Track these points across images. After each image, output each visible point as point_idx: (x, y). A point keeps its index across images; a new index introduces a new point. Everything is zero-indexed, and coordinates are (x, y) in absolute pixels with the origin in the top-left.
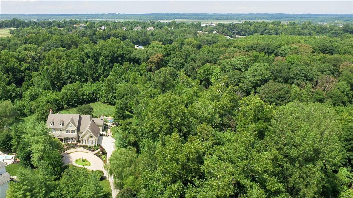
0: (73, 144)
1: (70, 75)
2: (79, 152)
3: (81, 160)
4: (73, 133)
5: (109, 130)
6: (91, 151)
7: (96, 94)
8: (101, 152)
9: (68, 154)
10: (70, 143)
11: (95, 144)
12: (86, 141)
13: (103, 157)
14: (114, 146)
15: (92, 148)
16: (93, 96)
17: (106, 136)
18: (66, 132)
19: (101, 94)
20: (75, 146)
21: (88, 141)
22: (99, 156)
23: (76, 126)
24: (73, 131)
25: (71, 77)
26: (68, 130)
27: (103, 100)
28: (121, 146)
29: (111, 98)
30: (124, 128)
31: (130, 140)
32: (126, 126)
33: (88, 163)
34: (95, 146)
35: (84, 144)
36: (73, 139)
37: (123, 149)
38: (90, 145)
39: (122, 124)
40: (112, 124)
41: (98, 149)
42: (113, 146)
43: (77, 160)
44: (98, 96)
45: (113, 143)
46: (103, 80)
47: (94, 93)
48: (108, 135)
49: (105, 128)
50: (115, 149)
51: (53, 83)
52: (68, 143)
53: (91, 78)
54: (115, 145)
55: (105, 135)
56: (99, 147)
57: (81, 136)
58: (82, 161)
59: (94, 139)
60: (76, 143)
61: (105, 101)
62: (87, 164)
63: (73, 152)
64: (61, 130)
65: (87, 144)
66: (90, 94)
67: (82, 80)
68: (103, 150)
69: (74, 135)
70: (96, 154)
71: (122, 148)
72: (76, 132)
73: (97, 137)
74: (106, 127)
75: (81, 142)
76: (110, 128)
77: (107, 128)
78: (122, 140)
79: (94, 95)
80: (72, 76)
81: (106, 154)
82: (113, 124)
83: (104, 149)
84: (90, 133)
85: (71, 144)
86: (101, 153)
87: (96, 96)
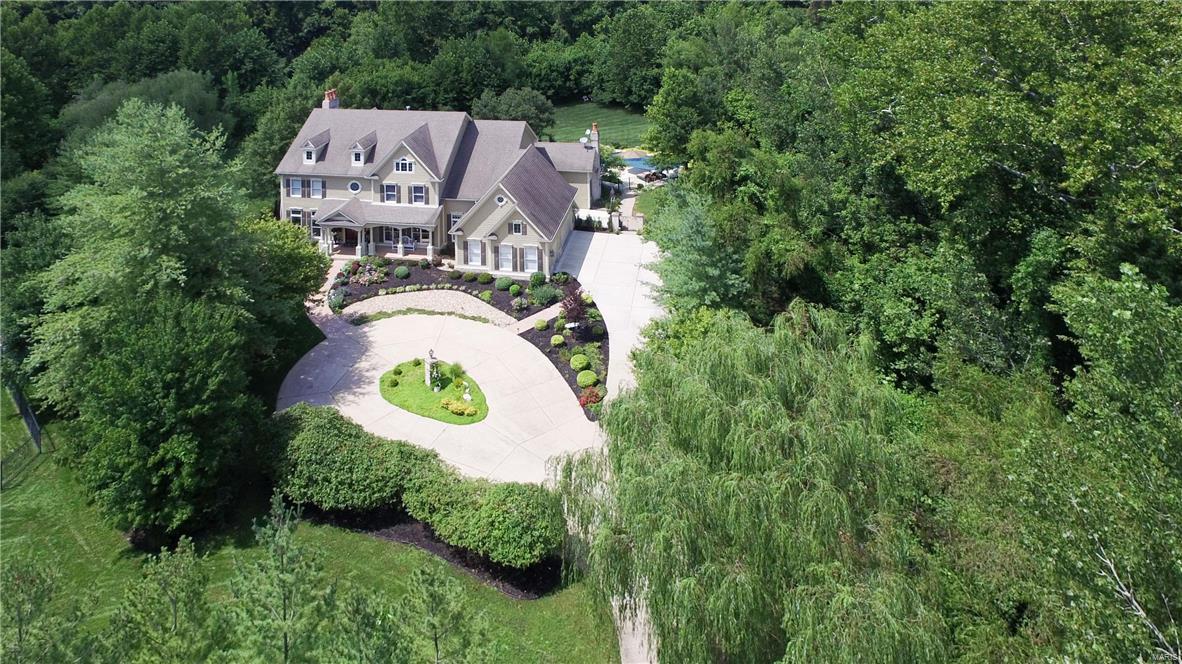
0: (414, 264)
1: (482, 14)
2: (432, 313)
3: (424, 374)
4: (420, 205)
5: (627, 205)
6: (509, 311)
7: (580, 74)
8: (568, 326)
9: (362, 320)
10: (399, 255)
11: (541, 267)
12: (484, 250)
13: (577, 361)
14: (654, 288)
15: (519, 294)
16: (565, 82)
17: (610, 229)
18: (379, 196)
19: (600, 75)
20: (422, 276)
21: (496, 251)
22: (552, 353)
23: (435, 168)
24: (418, 193)
25: (486, 19)
26: (391, 188)
27: (607, 97)
28: (704, 291)
29: (642, 84)
30: (719, 174)
31: (768, 254)
32: (733, 166)
33: (467, 397)
34: (539, 281)
35: (474, 266)
36: (417, 238)
37: (721, 313)
38: (506, 272)
39: (706, 150)
40: (643, 175)
41: (553, 301)
42: (647, 290)
43: (398, 372)
44: (586, 81)
45: (651, 267)
46: (606, 31)
47: (568, 69)
48: (623, 228)
49: (608, 193)
50: (660, 313)
51: (420, 40)
52: (389, 255)
53: (564, 28)
54: (660, 283)
55: (605, 225)
56: (559, 292)
57: (460, 223)
58: (428, 382)
59: (531, 240)
60: (429, 257)
61: (614, 100)
62: (455, 406)
63: (394, 313)
64: (355, 187)
65: (489, 269)
66: (555, 74)
67: (530, 30)
68: (581, 309)
69: (425, 212)
70: (534, 337)
71: (715, 306)
72: (434, 197)
73: (549, 233)
74: (609, 188)
75: (459, 252)
76: (632, 193)
77: (620, 194)
78: (708, 252)
79: (572, 77)
80: (491, 16)
81: (602, 337)
82: (649, 178)
83: (593, 305)
84: (507, 207)
85: (401, 263)
86: (567, 332)
87: (577, 82)
